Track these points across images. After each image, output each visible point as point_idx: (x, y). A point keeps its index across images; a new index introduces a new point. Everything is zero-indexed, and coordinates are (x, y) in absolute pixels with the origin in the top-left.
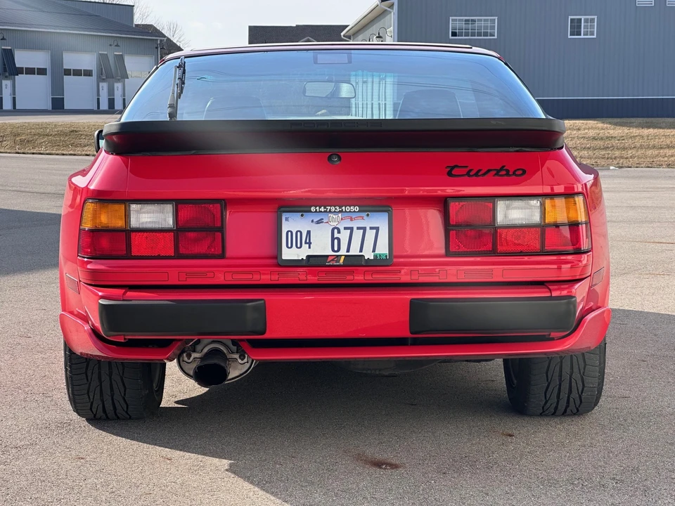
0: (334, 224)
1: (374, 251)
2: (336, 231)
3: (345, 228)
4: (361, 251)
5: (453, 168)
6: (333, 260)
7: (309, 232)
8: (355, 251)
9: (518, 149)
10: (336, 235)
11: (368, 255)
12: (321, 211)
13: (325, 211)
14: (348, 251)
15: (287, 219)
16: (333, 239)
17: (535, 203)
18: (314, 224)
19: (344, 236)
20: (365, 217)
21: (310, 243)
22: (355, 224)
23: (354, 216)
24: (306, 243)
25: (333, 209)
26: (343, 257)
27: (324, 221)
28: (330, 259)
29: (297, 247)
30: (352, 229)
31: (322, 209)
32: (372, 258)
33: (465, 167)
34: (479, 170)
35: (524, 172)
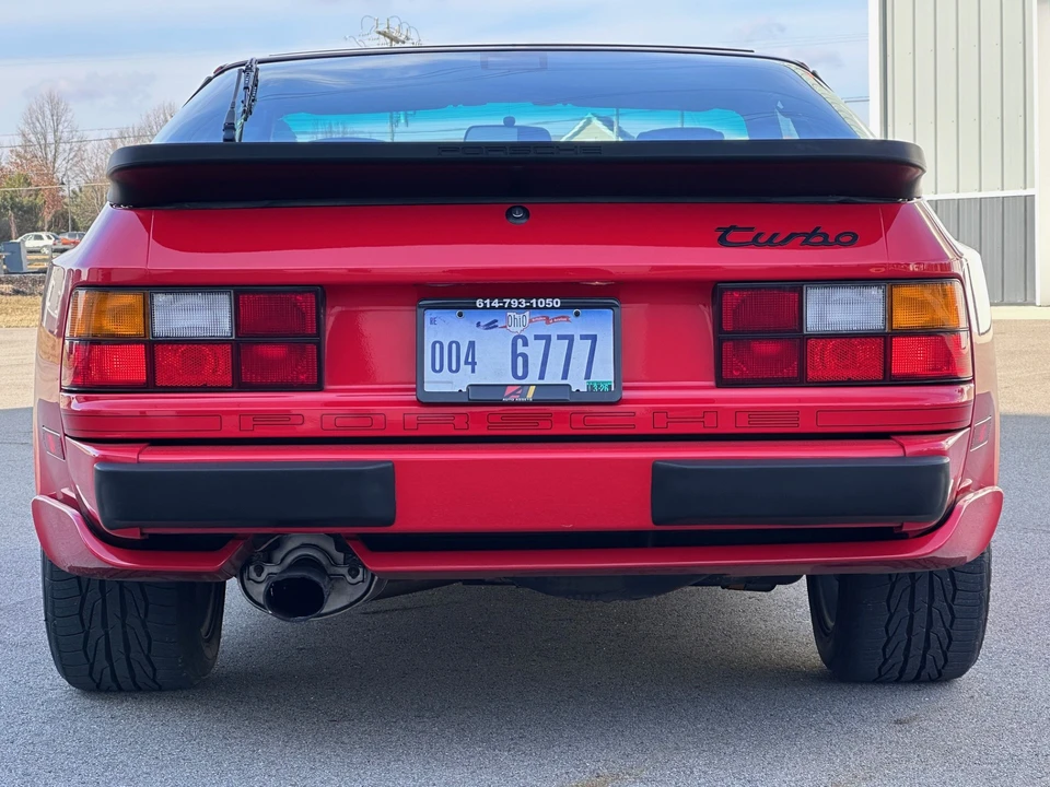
0: (517, 330)
1: (588, 376)
2: (520, 342)
3: (537, 337)
4: (565, 376)
5: (727, 231)
6: (514, 393)
7: (472, 345)
8: (553, 377)
9: (842, 198)
10: (521, 349)
11: (578, 383)
12: (494, 308)
13: (500, 308)
14: (542, 377)
15: (433, 321)
16: (515, 355)
17: (876, 293)
18: (480, 330)
19: (535, 351)
20: (572, 317)
21: (474, 364)
22: (553, 330)
23: (552, 315)
24: (466, 363)
25: (514, 302)
26: (532, 389)
27: (500, 324)
28: (509, 390)
29: (450, 369)
30: (548, 339)
31: (496, 303)
32: (584, 389)
33: (751, 229)
34: (775, 235)
35: (855, 237)
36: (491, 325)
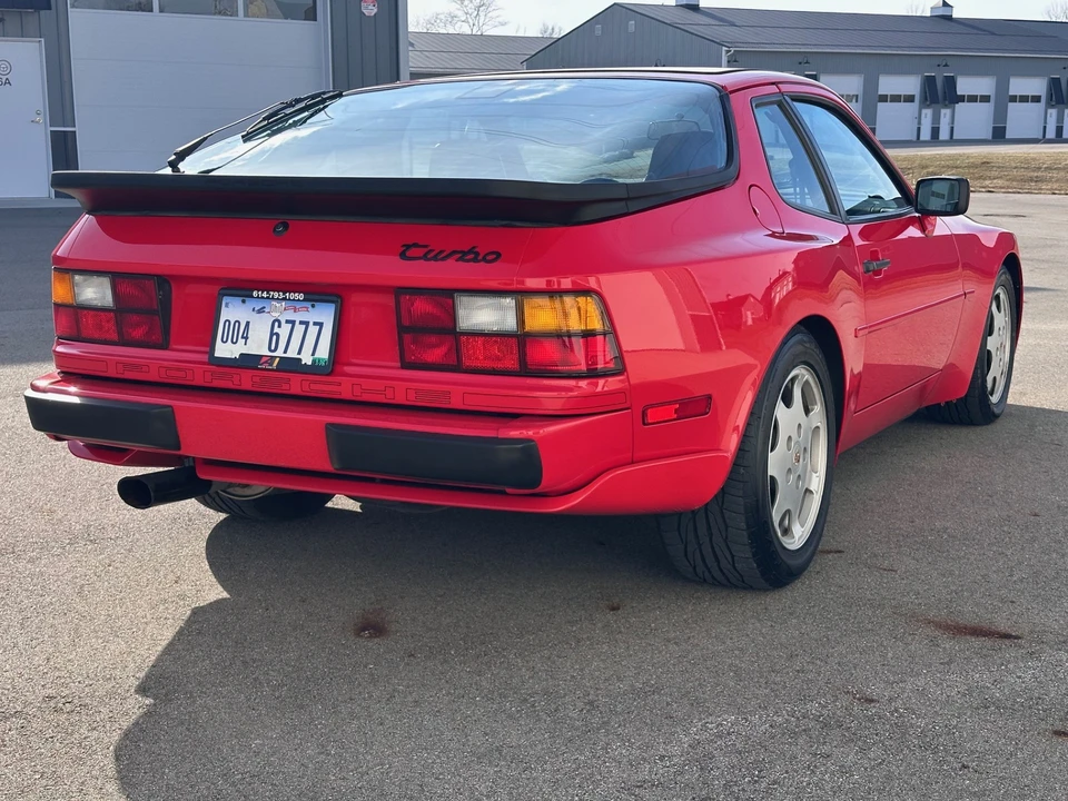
0: (276, 315)
1: (313, 355)
2: (276, 324)
3: (287, 322)
4: (299, 353)
5: (408, 247)
6: (266, 362)
7: (248, 323)
8: (292, 353)
10: (276, 330)
11: (307, 359)
12: (263, 297)
13: (268, 298)
14: (285, 352)
15: (227, 305)
16: (272, 334)
17: (509, 302)
18: (254, 313)
19: (284, 331)
20: (310, 309)
21: (246, 338)
22: (298, 317)
23: (298, 305)
24: (243, 337)
25: (276, 295)
26: (278, 359)
27: (267, 310)
28: (264, 359)
29: (232, 342)
30: (293, 322)
31: (265, 295)
32: (310, 363)
33: (426, 246)
34: (441, 252)
35: (499, 255)
36: (261, 311)
